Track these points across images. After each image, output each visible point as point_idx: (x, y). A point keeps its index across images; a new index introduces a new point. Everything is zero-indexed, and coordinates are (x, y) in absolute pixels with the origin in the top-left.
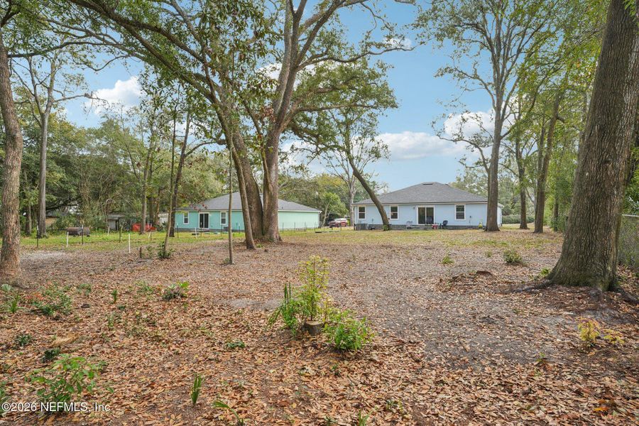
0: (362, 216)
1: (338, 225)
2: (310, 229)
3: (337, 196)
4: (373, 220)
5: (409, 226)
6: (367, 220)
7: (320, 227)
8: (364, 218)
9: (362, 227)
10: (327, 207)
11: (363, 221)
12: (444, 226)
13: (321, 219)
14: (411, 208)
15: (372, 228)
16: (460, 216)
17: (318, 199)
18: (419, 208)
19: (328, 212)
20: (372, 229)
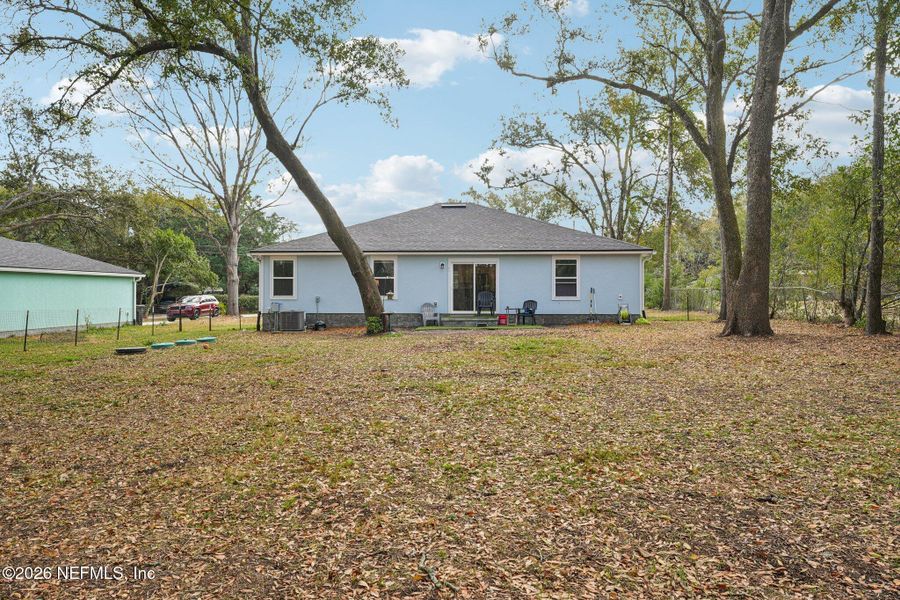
0: (284, 288)
1: (192, 314)
2: (101, 329)
3: (187, 240)
4: (318, 300)
5: (428, 316)
6: (301, 301)
7: (138, 322)
8: (291, 293)
9: (288, 323)
10: (159, 267)
11: (287, 304)
12: (528, 315)
13: (141, 298)
14: (435, 264)
15: (318, 324)
16: (566, 288)
17: (136, 245)
18: (456, 267)
19: (161, 280)
20: (316, 328)
